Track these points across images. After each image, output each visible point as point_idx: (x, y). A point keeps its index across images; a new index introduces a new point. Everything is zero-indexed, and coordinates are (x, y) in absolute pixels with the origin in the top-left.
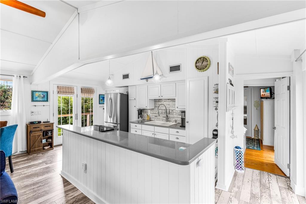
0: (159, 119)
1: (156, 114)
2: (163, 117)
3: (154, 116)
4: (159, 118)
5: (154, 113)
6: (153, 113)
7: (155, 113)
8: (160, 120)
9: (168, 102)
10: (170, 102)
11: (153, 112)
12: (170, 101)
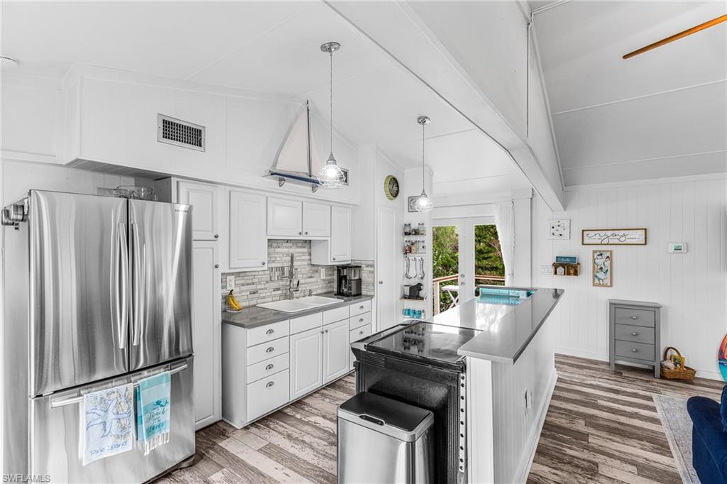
0: (264, 298)
1: (253, 284)
2: (274, 291)
3: (248, 293)
4: (264, 295)
5: (248, 284)
6: (243, 285)
7: (251, 282)
8: (266, 300)
9: (286, 247)
10: (291, 247)
11: (243, 282)
12: (291, 245)
